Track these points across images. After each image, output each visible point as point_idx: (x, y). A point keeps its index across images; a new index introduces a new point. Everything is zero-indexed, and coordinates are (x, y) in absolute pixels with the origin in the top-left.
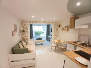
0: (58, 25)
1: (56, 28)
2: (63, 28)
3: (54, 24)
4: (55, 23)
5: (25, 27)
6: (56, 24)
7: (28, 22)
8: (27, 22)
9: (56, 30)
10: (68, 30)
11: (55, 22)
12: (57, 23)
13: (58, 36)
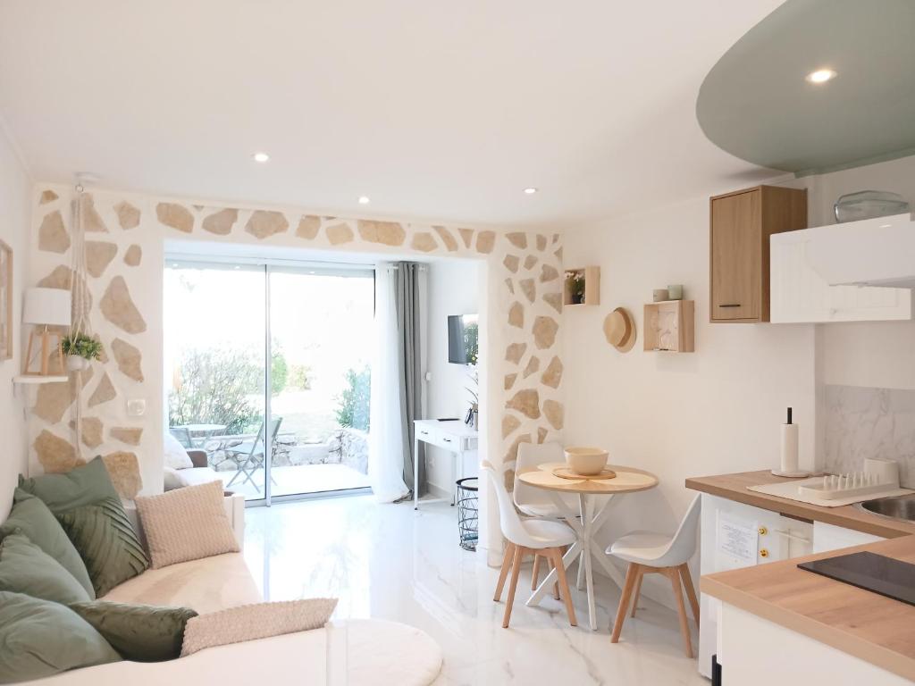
0: (548, 275)
1: (531, 314)
2: (622, 312)
3: (511, 263)
4: (522, 254)
5: (97, 287)
6: (530, 263)
7: (149, 218)
8: (128, 215)
9: (526, 335)
10: (688, 342)
11: (518, 239)
12: (541, 243)
13: (556, 416)
